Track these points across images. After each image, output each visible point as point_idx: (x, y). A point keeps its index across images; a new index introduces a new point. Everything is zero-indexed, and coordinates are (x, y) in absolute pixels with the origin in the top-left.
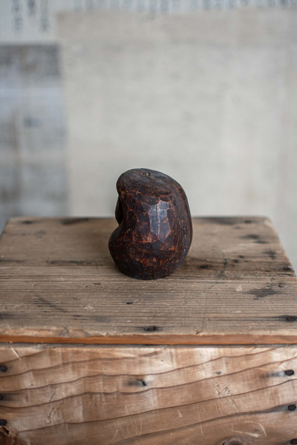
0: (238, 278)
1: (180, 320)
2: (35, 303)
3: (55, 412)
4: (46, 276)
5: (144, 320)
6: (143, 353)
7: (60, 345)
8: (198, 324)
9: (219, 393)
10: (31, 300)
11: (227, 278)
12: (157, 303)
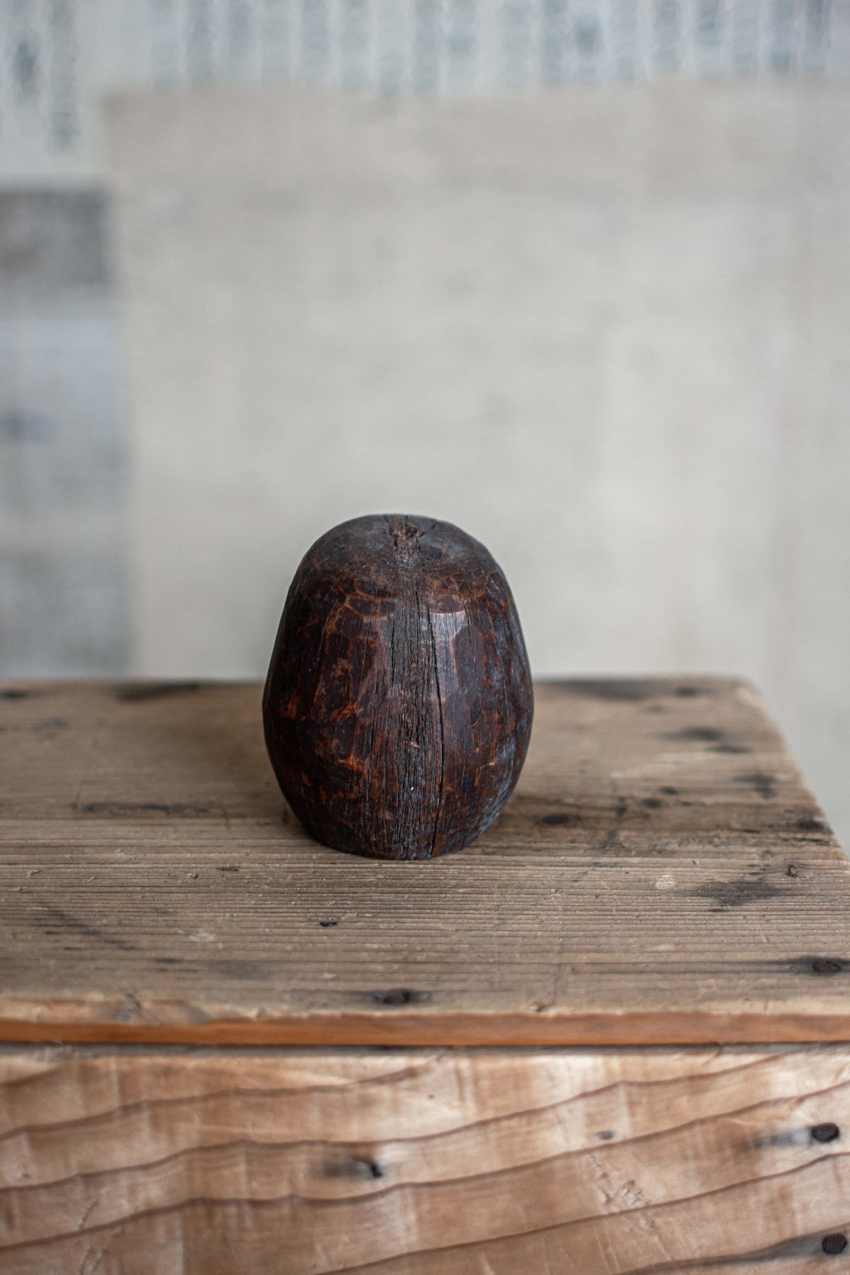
0: (660, 852)
1: (485, 972)
2: (36, 922)
3: (98, 1263)
4: (70, 846)
5: (374, 972)
6: (370, 1074)
7: (114, 1049)
8: (539, 984)
9: (609, 1200)
10: (25, 917)
11: (628, 852)
12: (414, 924)
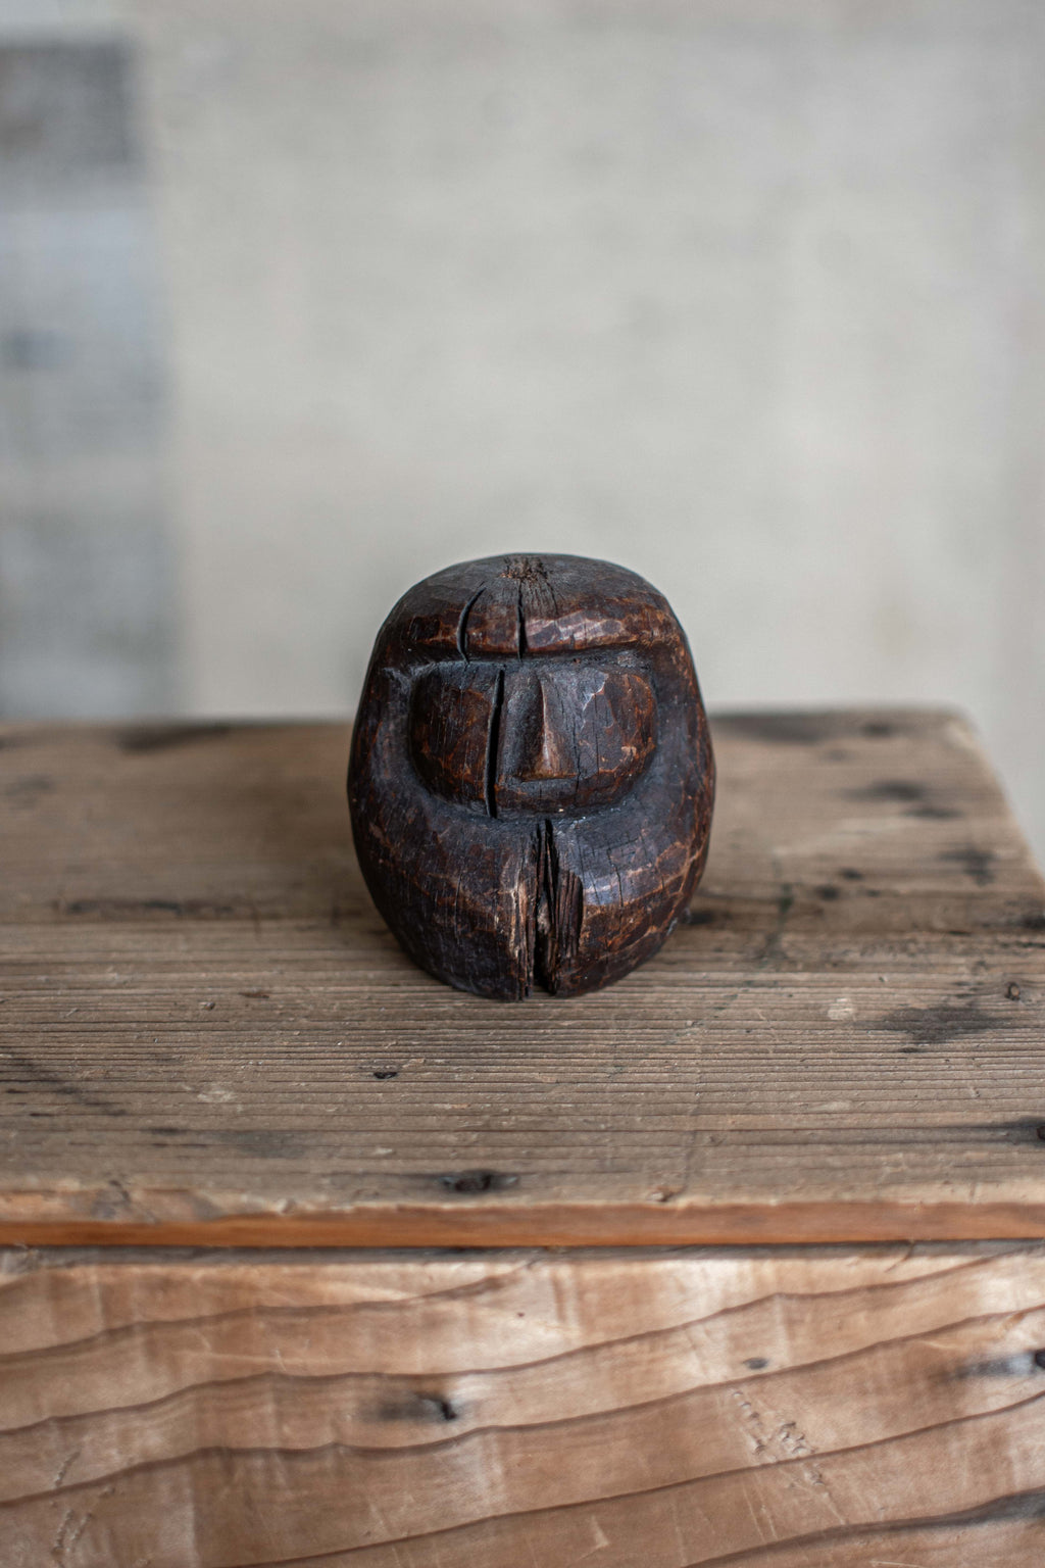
0: (835, 965)
1: (594, 1145)
3: (82, 1531)
4: (47, 963)
5: (443, 1145)
6: (438, 1286)
7: (94, 1254)
8: (667, 1162)
9: (761, 1447)
11: (792, 965)
12: (501, 1074)
